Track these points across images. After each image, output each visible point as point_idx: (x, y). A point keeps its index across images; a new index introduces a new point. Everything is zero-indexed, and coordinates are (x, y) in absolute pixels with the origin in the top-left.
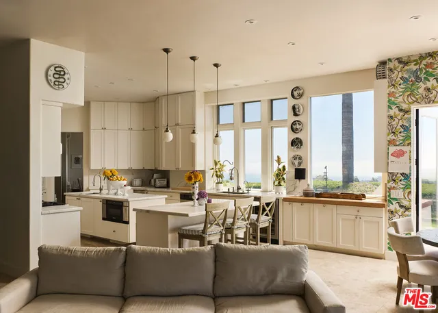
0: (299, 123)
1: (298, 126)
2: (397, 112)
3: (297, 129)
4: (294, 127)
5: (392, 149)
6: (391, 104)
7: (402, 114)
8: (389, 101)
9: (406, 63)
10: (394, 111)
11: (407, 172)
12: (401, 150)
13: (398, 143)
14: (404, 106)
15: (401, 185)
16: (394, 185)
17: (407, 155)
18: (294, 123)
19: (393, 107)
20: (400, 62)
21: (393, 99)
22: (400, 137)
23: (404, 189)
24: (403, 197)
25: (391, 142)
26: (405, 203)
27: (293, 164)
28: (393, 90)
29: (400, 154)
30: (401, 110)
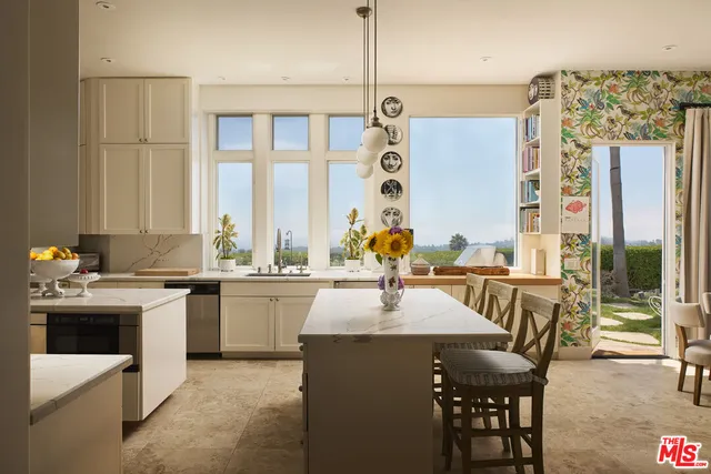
0: (396, 156)
1: (392, 162)
2: (574, 148)
3: (391, 166)
4: (386, 162)
5: (568, 200)
6: (565, 135)
7: (579, 150)
8: (563, 131)
9: (586, 81)
10: (570, 146)
11: (586, 232)
12: (578, 202)
13: (574, 192)
14: (583, 141)
15: (578, 250)
16: (568, 252)
17: (586, 209)
18: (386, 156)
19: (569, 140)
20: (578, 78)
21: (568, 129)
22: (577, 184)
23: (582, 256)
24: (579, 268)
25: (566, 191)
26: (583, 276)
27: (384, 222)
28: (568, 116)
29: (576, 208)
30: (578, 146)
